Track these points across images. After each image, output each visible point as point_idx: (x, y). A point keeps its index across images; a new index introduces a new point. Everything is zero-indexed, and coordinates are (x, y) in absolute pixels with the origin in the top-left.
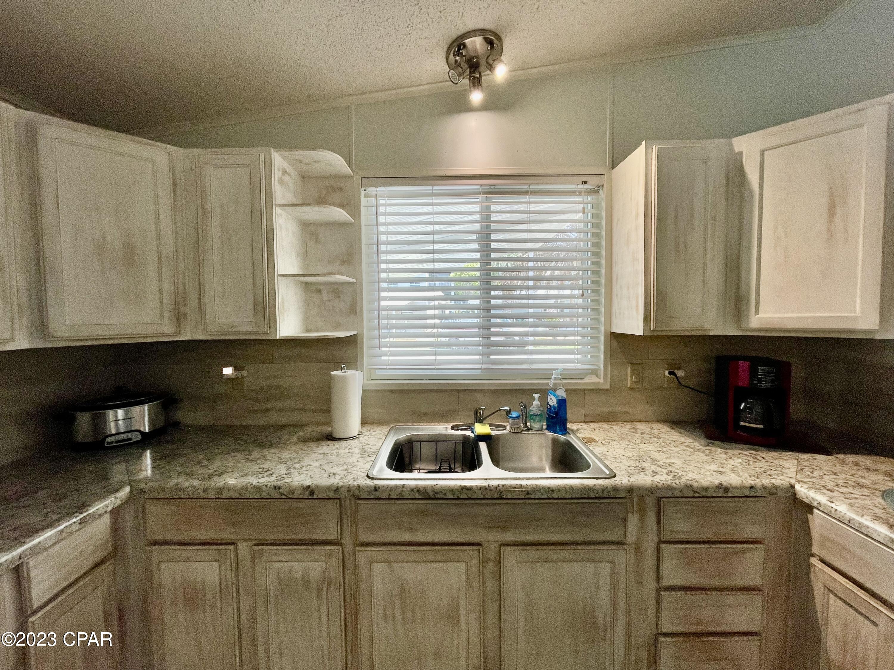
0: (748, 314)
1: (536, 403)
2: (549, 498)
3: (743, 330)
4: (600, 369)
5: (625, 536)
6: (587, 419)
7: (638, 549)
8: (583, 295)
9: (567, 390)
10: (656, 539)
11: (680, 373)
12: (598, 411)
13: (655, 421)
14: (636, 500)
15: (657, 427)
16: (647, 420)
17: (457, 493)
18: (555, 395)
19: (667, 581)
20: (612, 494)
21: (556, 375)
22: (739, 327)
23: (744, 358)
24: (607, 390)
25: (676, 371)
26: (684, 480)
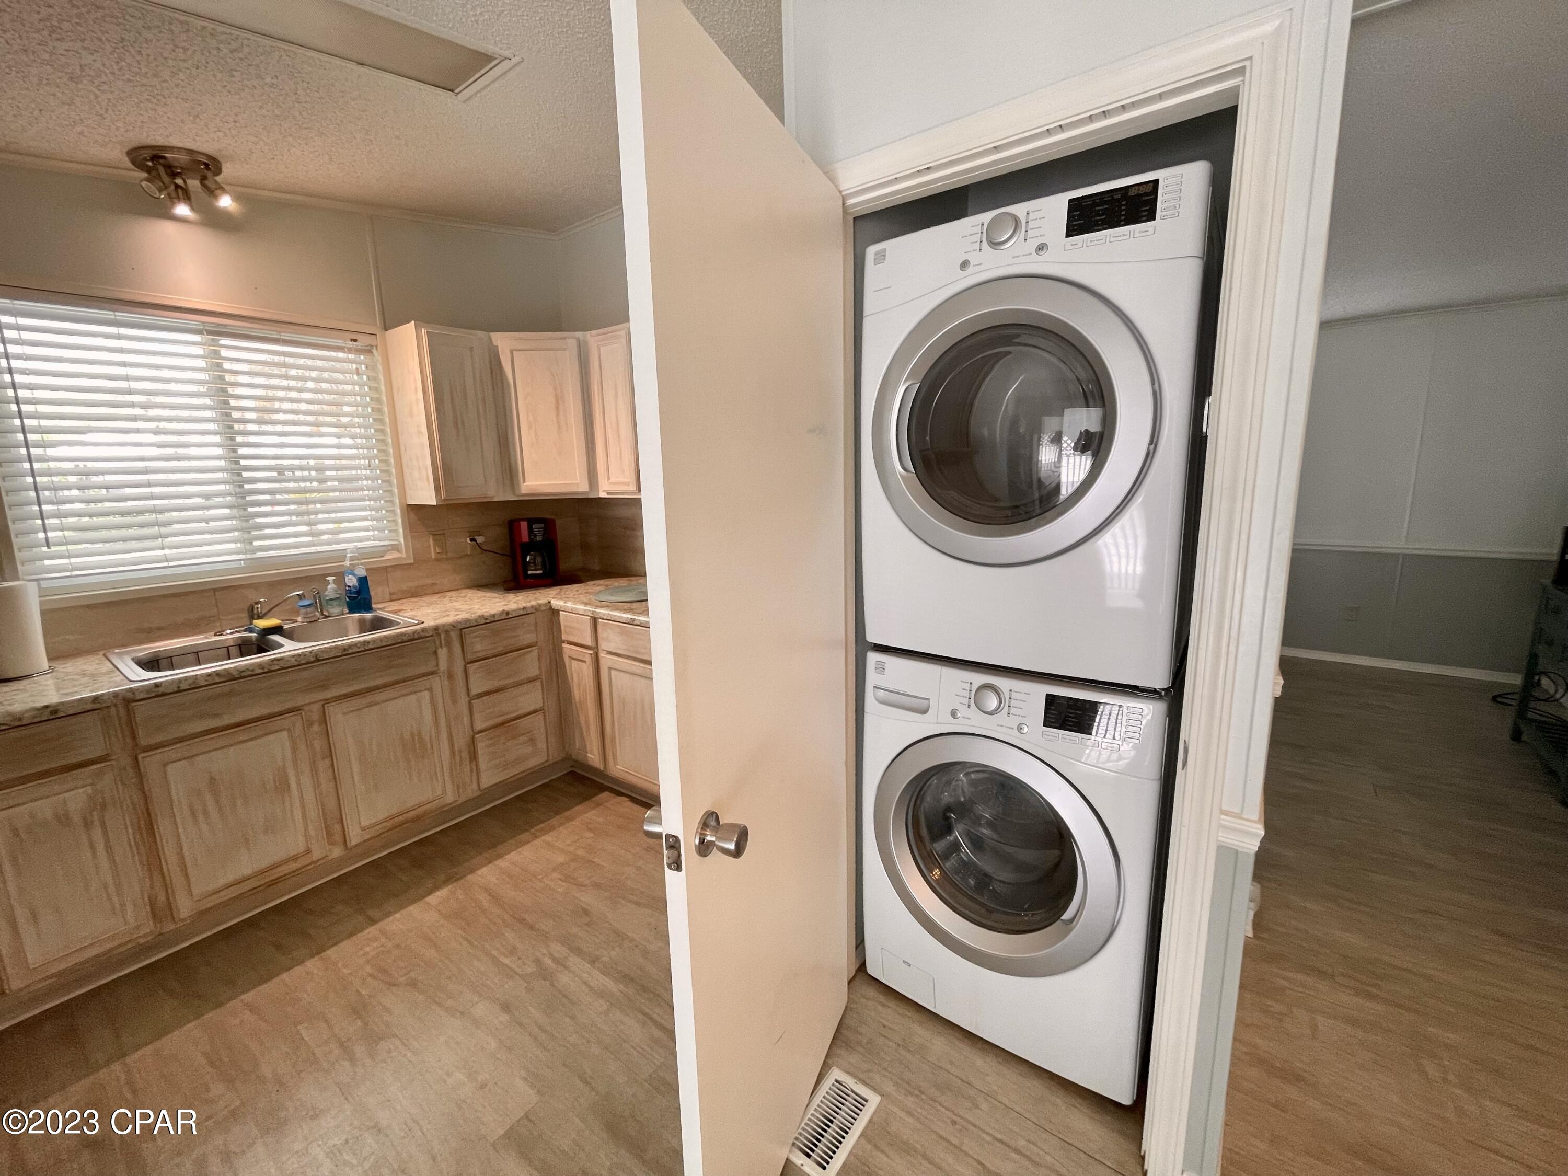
0: (518, 484)
1: (331, 586)
2: (366, 650)
3: (518, 496)
4: (401, 544)
5: (437, 665)
6: (394, 597)
7: (450, 676)
8: (369, 466)
9: (367, 570)
10: (463, 663)
11: (480, 539)
12: (404, 587)
13: (464, 588)
14: (443, 636)
15: (464, 592)
16: (457, 588)
17: (266, 666)
18: (354, 575)
19: (474, 692)
20: (422, 634)
21: (352, 552)
22: (514, 494)
23: (523, 520)
24: (411, 564)
25: (476, 538)
26: (478, 614)
